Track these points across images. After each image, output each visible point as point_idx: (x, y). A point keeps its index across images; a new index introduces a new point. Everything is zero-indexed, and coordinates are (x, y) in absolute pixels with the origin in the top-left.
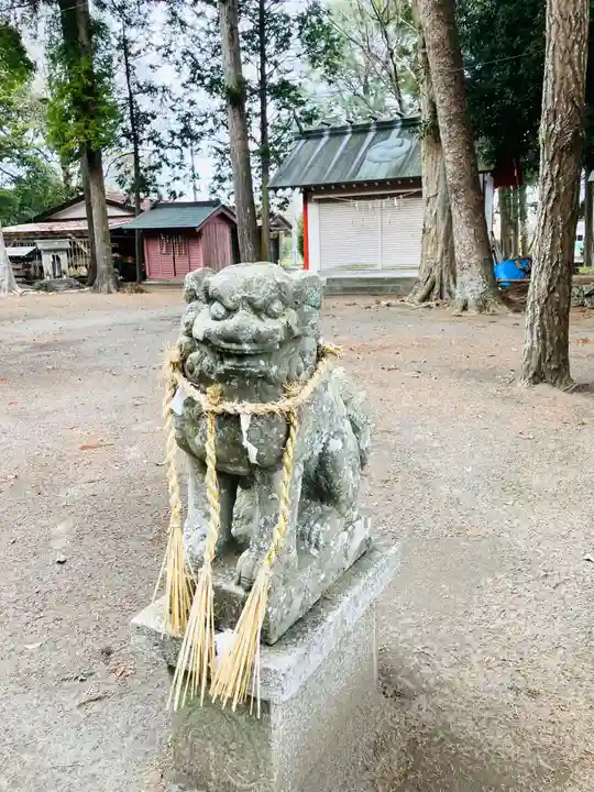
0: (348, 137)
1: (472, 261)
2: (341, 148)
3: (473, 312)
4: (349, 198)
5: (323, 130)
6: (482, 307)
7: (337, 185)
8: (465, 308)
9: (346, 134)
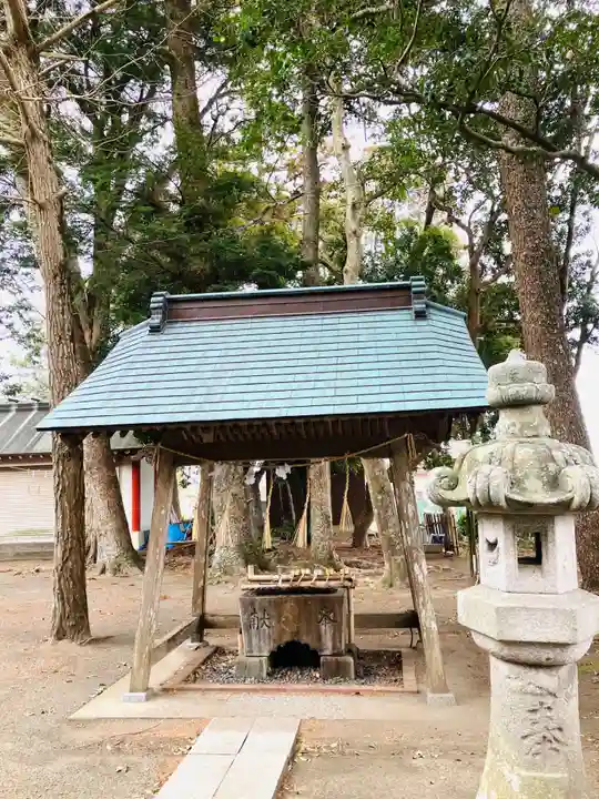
0: (34, 413)
1: (108, 527)
2: (26, 421)
3: (108, 574)
4: (27, 467)
5: (10, 406)
6: (117, 570)
7: (12, 456)
8: (103, 571)
9: (32, 410)
